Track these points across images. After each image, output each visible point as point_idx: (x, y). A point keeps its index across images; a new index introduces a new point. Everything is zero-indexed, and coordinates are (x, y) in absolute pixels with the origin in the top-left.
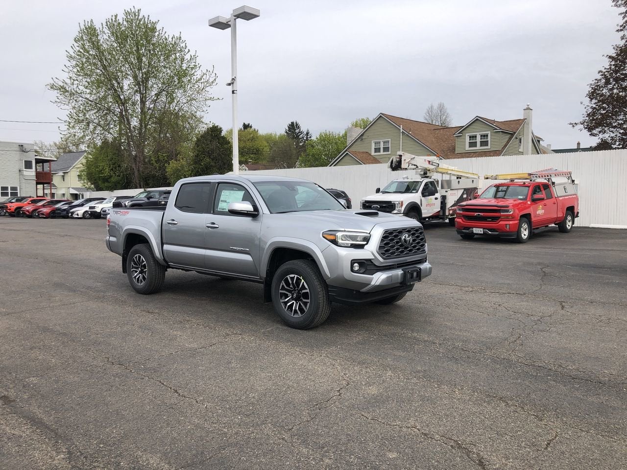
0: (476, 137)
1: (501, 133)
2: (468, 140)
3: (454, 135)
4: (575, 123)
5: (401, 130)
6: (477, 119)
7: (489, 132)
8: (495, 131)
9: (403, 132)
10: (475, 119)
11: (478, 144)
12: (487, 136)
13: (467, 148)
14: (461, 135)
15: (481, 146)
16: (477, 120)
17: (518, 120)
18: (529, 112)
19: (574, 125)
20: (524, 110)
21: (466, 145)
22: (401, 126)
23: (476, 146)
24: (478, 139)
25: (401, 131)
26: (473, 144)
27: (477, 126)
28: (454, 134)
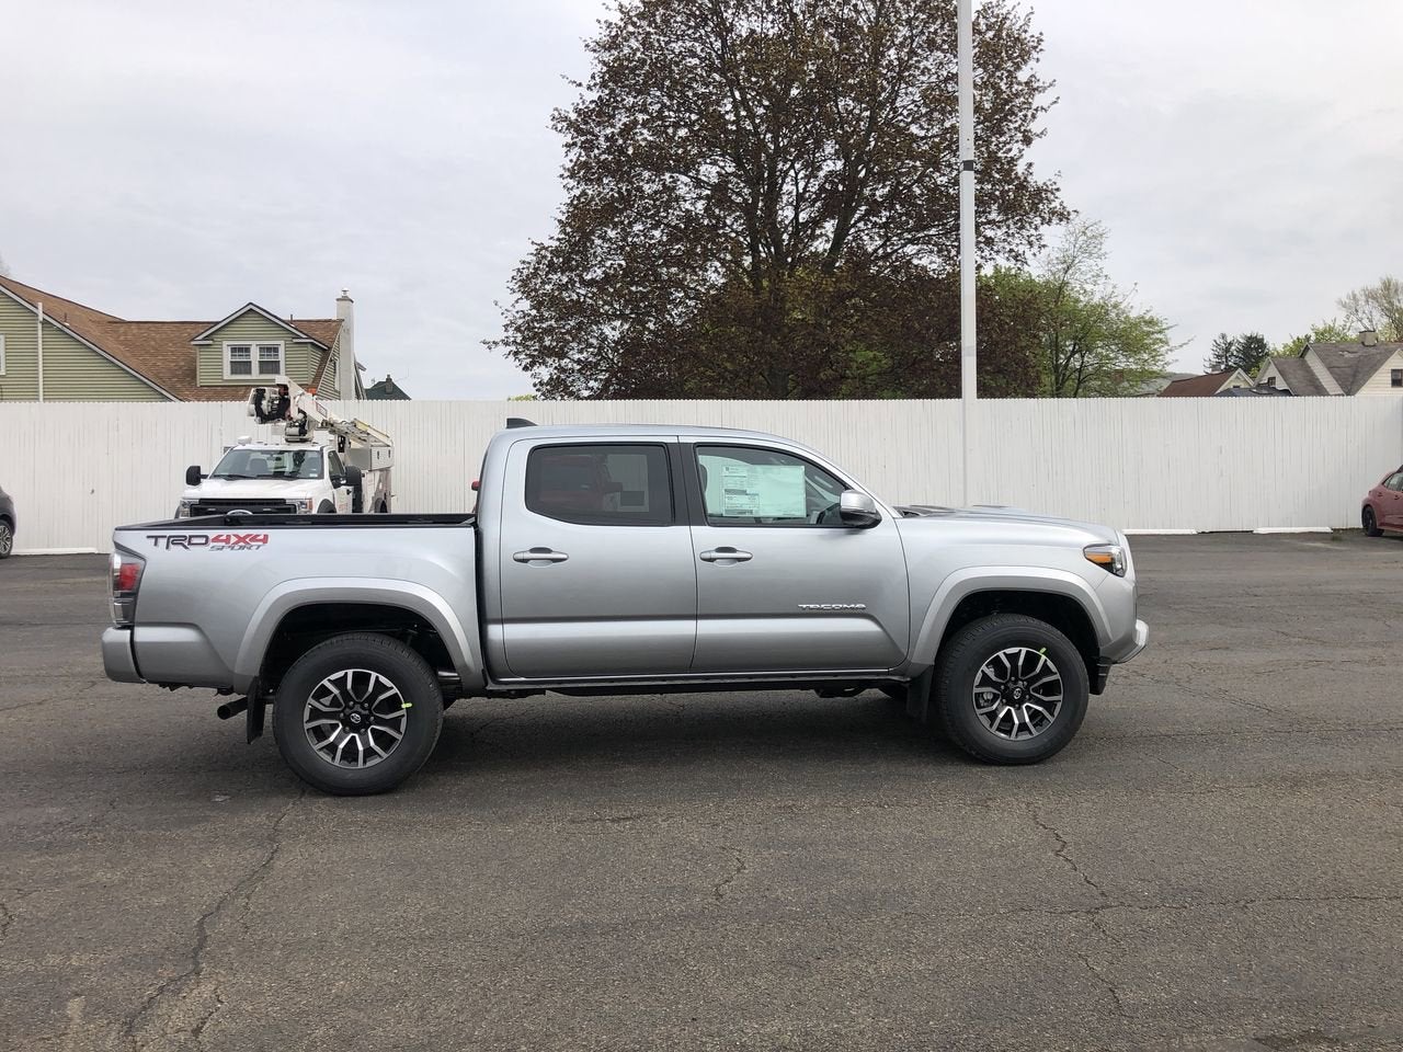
0: (247, 350)
1: (309, 345)
2: (227, 357)
3: (193, 343)
4: (494, 342)
5: (41, 316)
6: (251, 309)
7: (282, 343)
8: (295, 341)
9: (45, 322)
10: (248, 308)
11: (255, 367)
12: (276, 350)
13: (227, 375)
14: (211, 342)
15: (261, 372)
16: (251, 312)
17: (326, 321)
18: (349, 307)
19: (491, 345)
20: (338, 300)
21: (225, 365)
22: (40, 305)
23: (249, 372)
24: (255, 357)
25: (41, 319)
26: (241, 367)
27: (250, 325)
28: (193, 340)
